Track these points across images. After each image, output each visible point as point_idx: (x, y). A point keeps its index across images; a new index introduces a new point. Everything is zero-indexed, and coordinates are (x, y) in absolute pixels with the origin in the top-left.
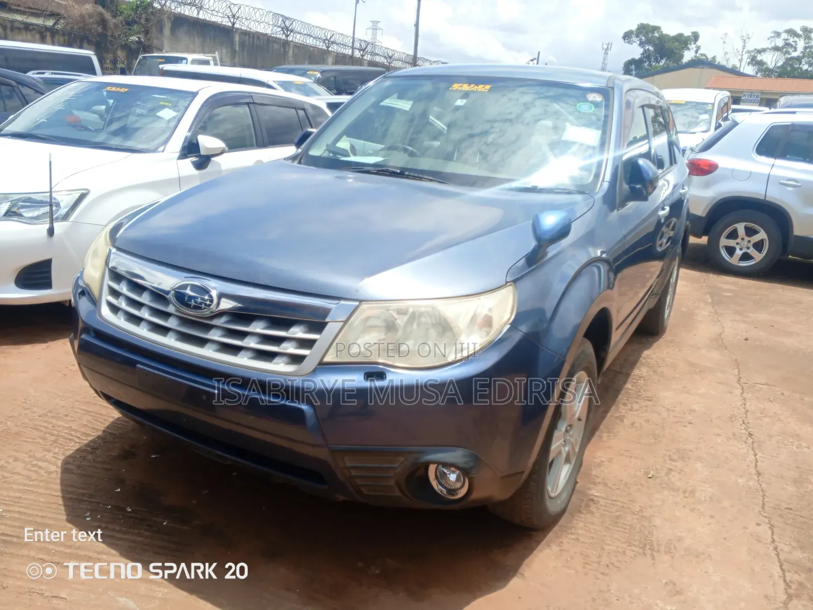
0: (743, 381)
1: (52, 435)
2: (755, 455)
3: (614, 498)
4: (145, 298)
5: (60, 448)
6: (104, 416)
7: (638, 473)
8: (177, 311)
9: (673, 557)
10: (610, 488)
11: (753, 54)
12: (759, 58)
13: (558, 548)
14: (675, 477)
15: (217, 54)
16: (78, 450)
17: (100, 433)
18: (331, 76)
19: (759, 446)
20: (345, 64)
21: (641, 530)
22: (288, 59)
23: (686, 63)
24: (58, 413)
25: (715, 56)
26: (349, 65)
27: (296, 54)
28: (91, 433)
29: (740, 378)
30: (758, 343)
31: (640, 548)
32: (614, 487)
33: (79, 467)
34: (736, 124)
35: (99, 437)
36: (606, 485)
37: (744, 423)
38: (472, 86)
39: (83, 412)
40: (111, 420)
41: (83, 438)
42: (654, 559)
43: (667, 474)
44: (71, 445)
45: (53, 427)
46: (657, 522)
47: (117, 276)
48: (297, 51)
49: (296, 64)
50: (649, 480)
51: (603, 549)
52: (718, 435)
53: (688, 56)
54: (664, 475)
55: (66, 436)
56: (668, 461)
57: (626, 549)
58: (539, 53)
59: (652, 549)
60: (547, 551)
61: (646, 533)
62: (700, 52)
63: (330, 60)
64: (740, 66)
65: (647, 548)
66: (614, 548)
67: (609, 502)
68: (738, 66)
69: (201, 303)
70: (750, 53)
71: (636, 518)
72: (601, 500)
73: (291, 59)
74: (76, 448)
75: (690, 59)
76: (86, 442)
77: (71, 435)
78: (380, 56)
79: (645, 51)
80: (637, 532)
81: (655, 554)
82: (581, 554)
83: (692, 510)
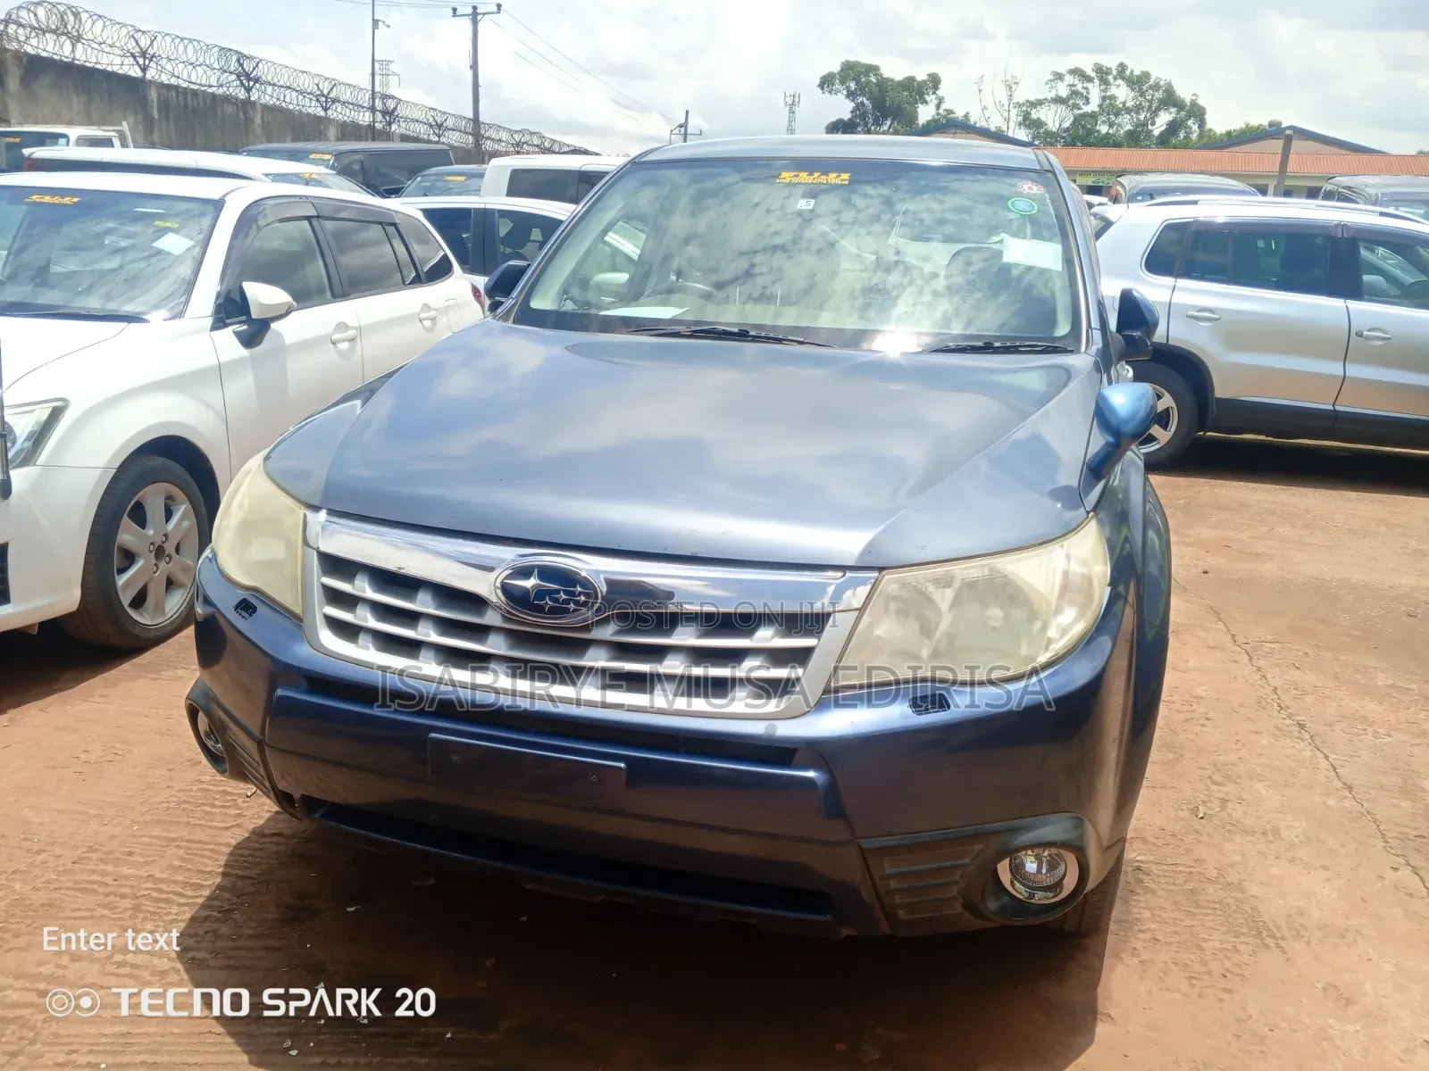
0: (1240, 640)
1: (123, 896)
2: (1327, 758)
3: (1170, 861)
4: (423, 603)
5: (154, 921)
6: (208, 844)
7: (1182, 814)
8: (505, 619)
9: (1309, 943)
10: (1154, 844)
11: (1024, 108)
12: (1034, 115)
13: (1136, 960)
14: (1236, 811)
15: (125, 126)
16: (193, 919)
17: (218, 880)
18: (355, 162)
19: (1324, 742)
20: (359, 139)
21: (1238, 907)
22: (254, 133)
23: (923, 125)
24: (110, 852)
25: (968, 113)
26: (367, 140)
27: (268, 123)
28: (202, 882)
29: (1233, 636)
30: (1225, 576)
31: (1254, 936)
32: (1159, 843)
33: (215, 952)
34: (1107, 224)
35: (220, 887)
36: (1145, 841)
37: (1281, 708)
38: (816, 175)
39: (164, 843)
40: (227, 850)
41: (190, 893)
42: (1284, 952)
43: (1223, 808)
44: (175, 912)
45: (115, 880)
46: (1254, 889)
47: (337, 565)
48: (270, 118)
49: (269, 141)
50: (1202, 821)
51: (1202, 949)
52: (1256, 732)
53: (925, 113)
54: (1218, 810)
55: (154, 894)
56: (1213, 787)
57: (1235, 942)
58: (687, 112)
59: (1272, 936)
60: (1120, 968)
61: (1249, 911)
62: (943, 107)
63: (332, 132)
64: (1008, 128)
65: (1264, 936)
66: (1217, 945)
67: (1166, 867)
68: (1005, 128)
69: (566, 602)
70: (1019, 107)
71: (1221, 889)
72: (1153, 867)
73: (259, 132)
74: (188, 916)
75: (929, 118)
76: (201, 901)
77: (161, 891)
78: (421, 122)
79: (857, 105)
80: (1236, 912)
81: (1282, 943)
82: (1176, 964)
83: (1292, 861)
